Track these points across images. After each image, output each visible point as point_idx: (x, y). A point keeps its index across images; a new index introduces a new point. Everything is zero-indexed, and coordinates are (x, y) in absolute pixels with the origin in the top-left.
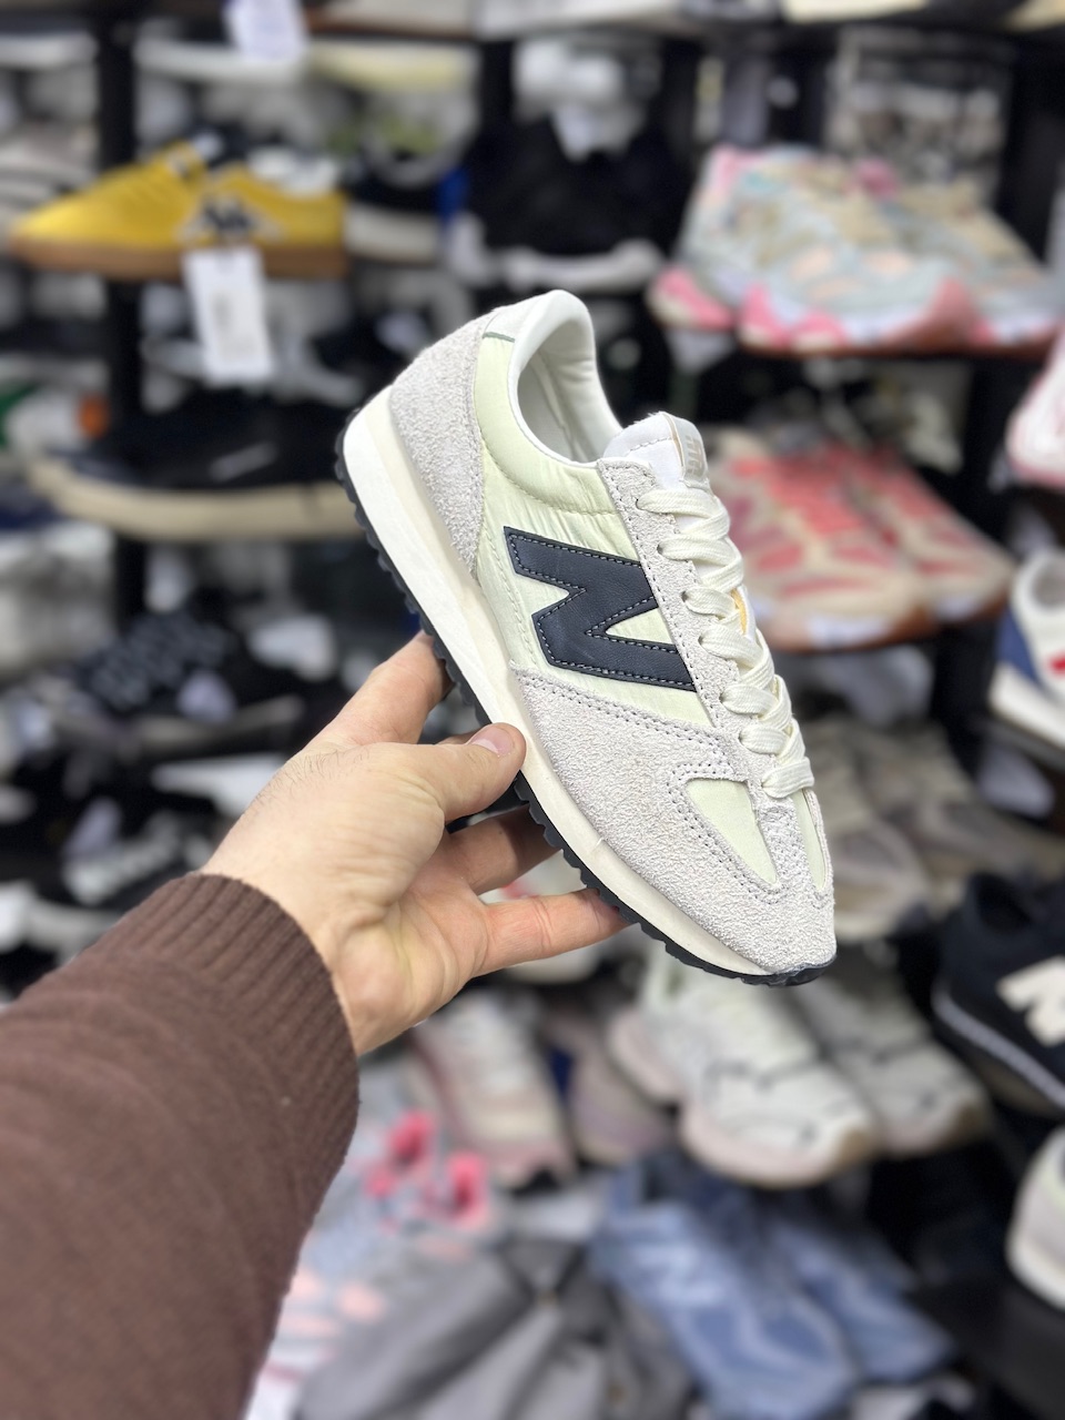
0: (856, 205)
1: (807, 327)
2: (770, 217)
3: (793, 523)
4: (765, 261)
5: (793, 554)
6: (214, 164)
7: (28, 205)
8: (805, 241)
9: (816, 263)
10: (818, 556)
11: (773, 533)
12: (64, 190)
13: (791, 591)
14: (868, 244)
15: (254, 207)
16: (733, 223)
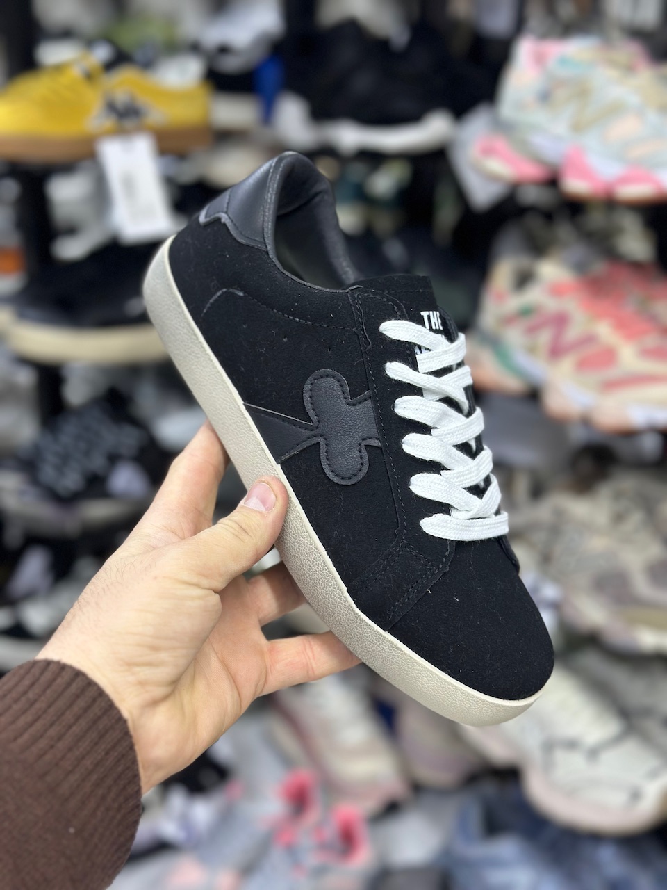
1: (625, 180)
3: (605, 331)
4: (578, 127)
5: (608, 356)
6: (110, 66)
8: (615, 110)
9: (626, 128)
10: (629, 357)
11: (589, 339)
13: (611, 385)
15: (143, 100)
16: (545, 97)
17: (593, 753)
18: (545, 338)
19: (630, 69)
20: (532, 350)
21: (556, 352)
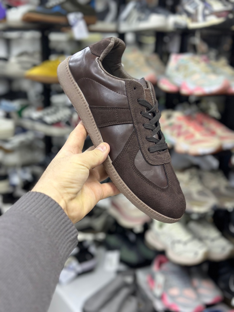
0: (203, 65)
1: (196, 90)
2: (186, 68)
3: (191, 129)
4: (185, 76)
5: (192, 136)
7: (27, 69)
8: (194, 73)
9: (197, 77)
10: (198, 136)
12: (35, 66)
13: (194, 143)
14: (207, 73)
16: (178, 69)
17: (185, 243)
18: (176, 132)
19: (198, 63)
20: (172, 135)
21: (179, 135)
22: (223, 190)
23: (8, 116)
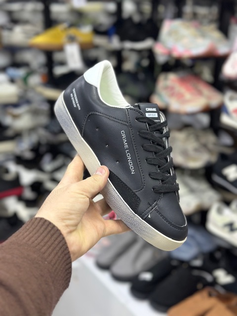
2: (176, 33)
3: (183, 90)
10: (188, 96)
12: (37, 34)
14: (195, 36)
16: (170, 33)
18: (169, 92)
22: (211, 146)
23: (12, 81)
